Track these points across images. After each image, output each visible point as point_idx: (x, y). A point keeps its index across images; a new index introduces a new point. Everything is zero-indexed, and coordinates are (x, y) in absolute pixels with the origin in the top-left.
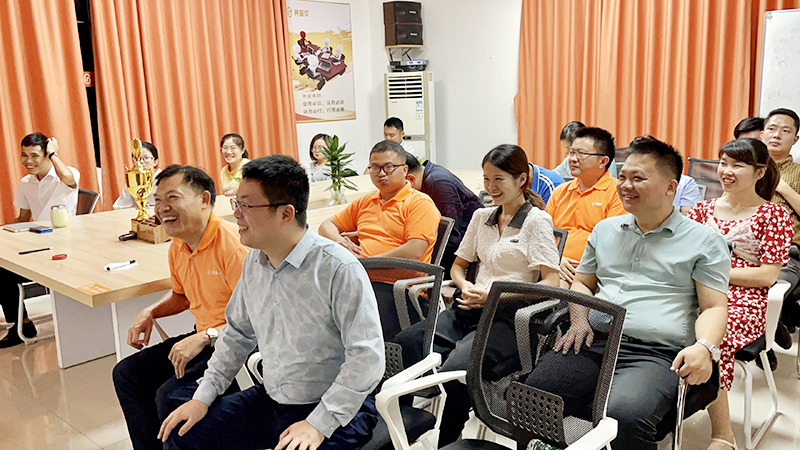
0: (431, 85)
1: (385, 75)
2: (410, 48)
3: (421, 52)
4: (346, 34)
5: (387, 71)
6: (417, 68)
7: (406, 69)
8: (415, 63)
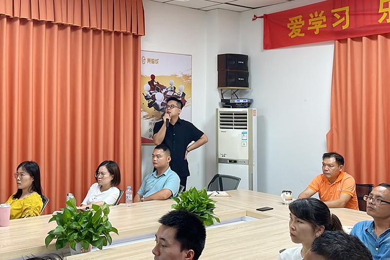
0: (255, 118)
1: (217, 110)
2: (238, 89)
3: (247, 92)
4: (188, 77)
5: (218, 107)
6: (243, 105)
7: (234, 106)
8: (241, 101)
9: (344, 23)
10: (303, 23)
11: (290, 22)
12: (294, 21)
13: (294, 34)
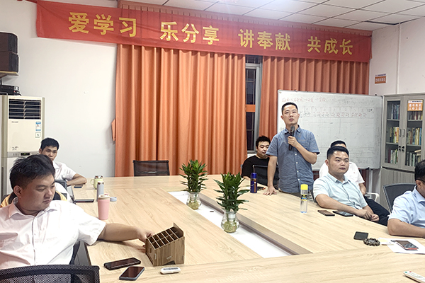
9: (131, 32)
10: (87, 21)
11: (71, 16)
12: (76, 17)
13: (75, 28)
